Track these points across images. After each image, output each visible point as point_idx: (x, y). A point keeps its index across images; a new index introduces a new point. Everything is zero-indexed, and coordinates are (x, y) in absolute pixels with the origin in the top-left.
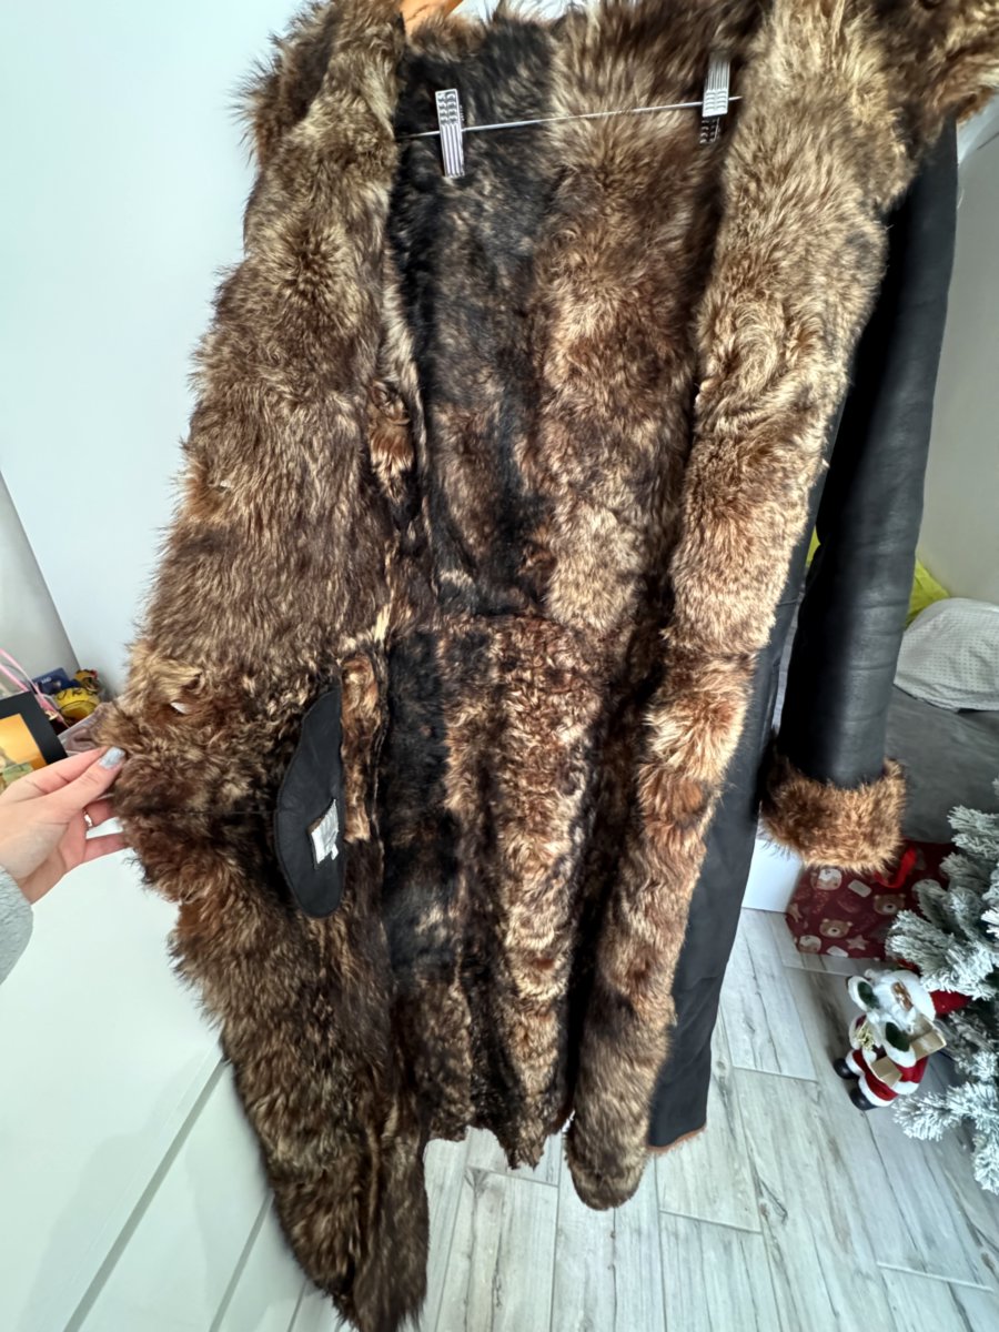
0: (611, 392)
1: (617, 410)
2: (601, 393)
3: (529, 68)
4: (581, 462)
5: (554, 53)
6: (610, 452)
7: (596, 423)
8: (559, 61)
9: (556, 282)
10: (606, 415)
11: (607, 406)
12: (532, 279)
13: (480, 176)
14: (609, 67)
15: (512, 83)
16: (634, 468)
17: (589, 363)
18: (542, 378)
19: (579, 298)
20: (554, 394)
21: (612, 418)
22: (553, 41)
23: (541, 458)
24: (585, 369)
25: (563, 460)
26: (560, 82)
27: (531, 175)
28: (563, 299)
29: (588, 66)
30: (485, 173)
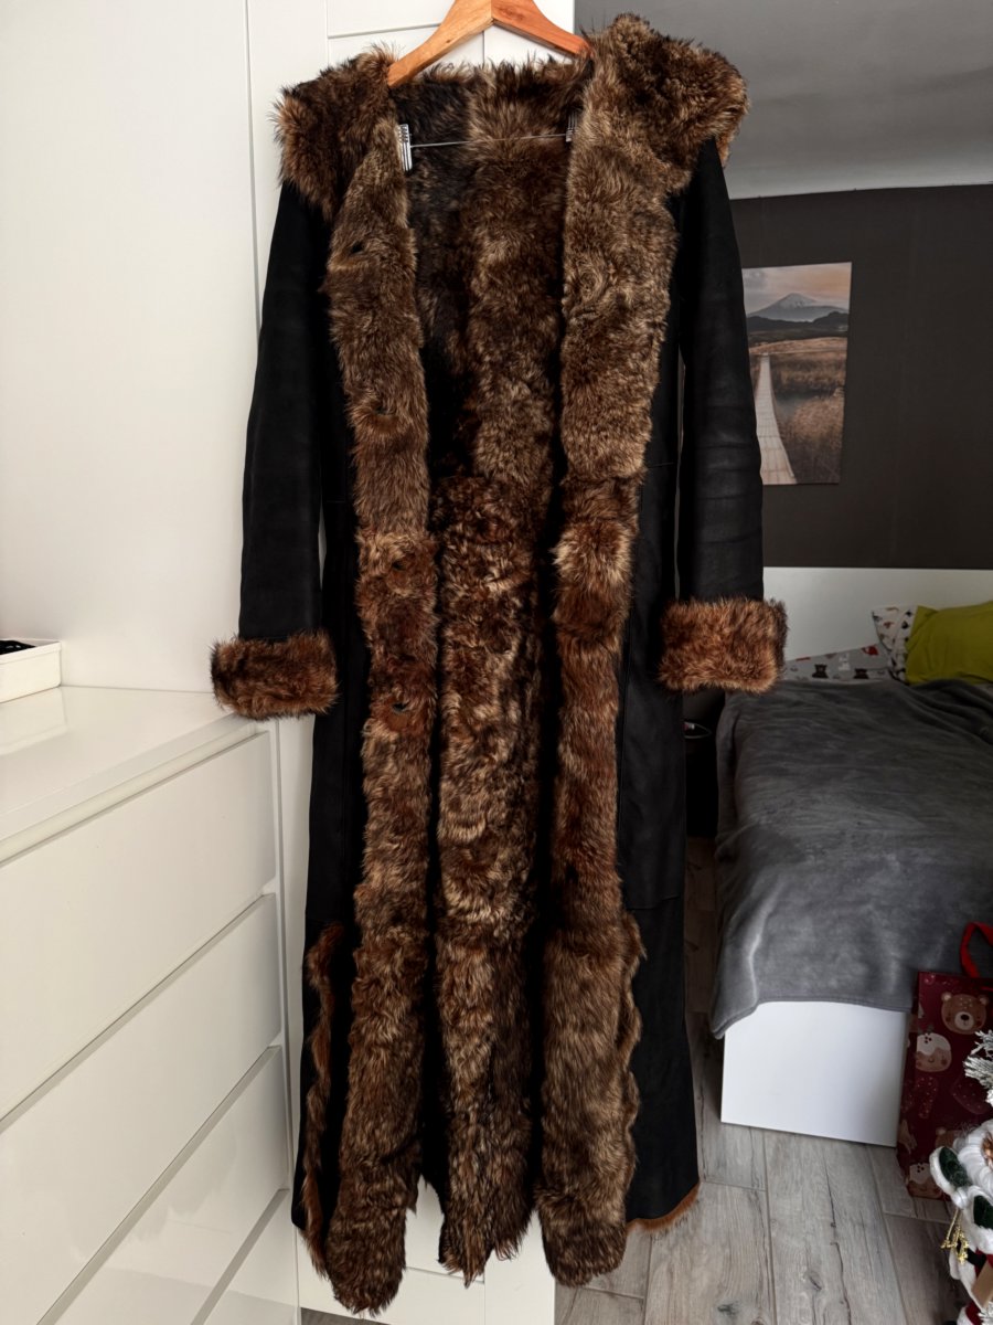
0: (520, 297)
1: (524, 309)
2: (512, 299)
3: (453, 106)
4: (498, 347)
5: (469, 100)
6: (521, 339)
7: (509, 318)
8: (473, 105)
9: (477, 229)
10: (516, 312)
11: (517, 307)
12: (460, 226)
13: (421, 166)
14: (504, 107)
15: (443, 114)
16: (541, 351)
17: (502, 278)
18: (470, 291)
19: (493, 238)
20: (477, 300)
21: (520, 314)
22: (468, 94)
23: (470, 346)
24: (499, 282)
25: (486, 346)
26: (474, 116)
27: (456, 165)
28: (483, 238)
29: (490, 108)
30: (425, 165)
